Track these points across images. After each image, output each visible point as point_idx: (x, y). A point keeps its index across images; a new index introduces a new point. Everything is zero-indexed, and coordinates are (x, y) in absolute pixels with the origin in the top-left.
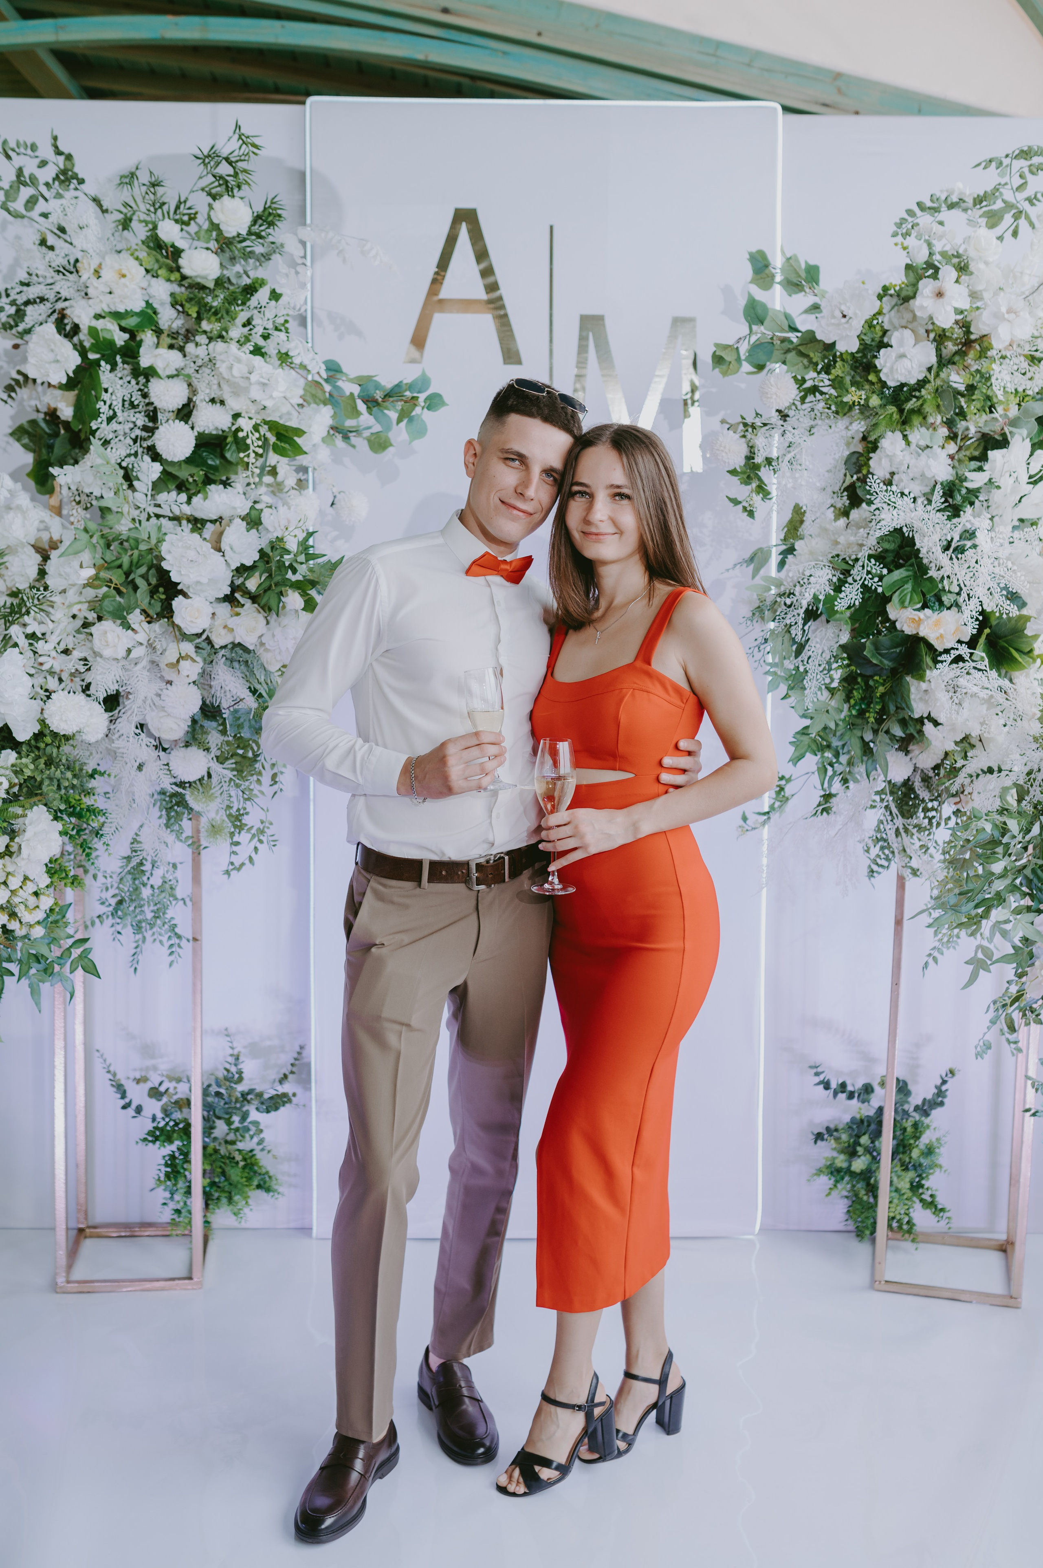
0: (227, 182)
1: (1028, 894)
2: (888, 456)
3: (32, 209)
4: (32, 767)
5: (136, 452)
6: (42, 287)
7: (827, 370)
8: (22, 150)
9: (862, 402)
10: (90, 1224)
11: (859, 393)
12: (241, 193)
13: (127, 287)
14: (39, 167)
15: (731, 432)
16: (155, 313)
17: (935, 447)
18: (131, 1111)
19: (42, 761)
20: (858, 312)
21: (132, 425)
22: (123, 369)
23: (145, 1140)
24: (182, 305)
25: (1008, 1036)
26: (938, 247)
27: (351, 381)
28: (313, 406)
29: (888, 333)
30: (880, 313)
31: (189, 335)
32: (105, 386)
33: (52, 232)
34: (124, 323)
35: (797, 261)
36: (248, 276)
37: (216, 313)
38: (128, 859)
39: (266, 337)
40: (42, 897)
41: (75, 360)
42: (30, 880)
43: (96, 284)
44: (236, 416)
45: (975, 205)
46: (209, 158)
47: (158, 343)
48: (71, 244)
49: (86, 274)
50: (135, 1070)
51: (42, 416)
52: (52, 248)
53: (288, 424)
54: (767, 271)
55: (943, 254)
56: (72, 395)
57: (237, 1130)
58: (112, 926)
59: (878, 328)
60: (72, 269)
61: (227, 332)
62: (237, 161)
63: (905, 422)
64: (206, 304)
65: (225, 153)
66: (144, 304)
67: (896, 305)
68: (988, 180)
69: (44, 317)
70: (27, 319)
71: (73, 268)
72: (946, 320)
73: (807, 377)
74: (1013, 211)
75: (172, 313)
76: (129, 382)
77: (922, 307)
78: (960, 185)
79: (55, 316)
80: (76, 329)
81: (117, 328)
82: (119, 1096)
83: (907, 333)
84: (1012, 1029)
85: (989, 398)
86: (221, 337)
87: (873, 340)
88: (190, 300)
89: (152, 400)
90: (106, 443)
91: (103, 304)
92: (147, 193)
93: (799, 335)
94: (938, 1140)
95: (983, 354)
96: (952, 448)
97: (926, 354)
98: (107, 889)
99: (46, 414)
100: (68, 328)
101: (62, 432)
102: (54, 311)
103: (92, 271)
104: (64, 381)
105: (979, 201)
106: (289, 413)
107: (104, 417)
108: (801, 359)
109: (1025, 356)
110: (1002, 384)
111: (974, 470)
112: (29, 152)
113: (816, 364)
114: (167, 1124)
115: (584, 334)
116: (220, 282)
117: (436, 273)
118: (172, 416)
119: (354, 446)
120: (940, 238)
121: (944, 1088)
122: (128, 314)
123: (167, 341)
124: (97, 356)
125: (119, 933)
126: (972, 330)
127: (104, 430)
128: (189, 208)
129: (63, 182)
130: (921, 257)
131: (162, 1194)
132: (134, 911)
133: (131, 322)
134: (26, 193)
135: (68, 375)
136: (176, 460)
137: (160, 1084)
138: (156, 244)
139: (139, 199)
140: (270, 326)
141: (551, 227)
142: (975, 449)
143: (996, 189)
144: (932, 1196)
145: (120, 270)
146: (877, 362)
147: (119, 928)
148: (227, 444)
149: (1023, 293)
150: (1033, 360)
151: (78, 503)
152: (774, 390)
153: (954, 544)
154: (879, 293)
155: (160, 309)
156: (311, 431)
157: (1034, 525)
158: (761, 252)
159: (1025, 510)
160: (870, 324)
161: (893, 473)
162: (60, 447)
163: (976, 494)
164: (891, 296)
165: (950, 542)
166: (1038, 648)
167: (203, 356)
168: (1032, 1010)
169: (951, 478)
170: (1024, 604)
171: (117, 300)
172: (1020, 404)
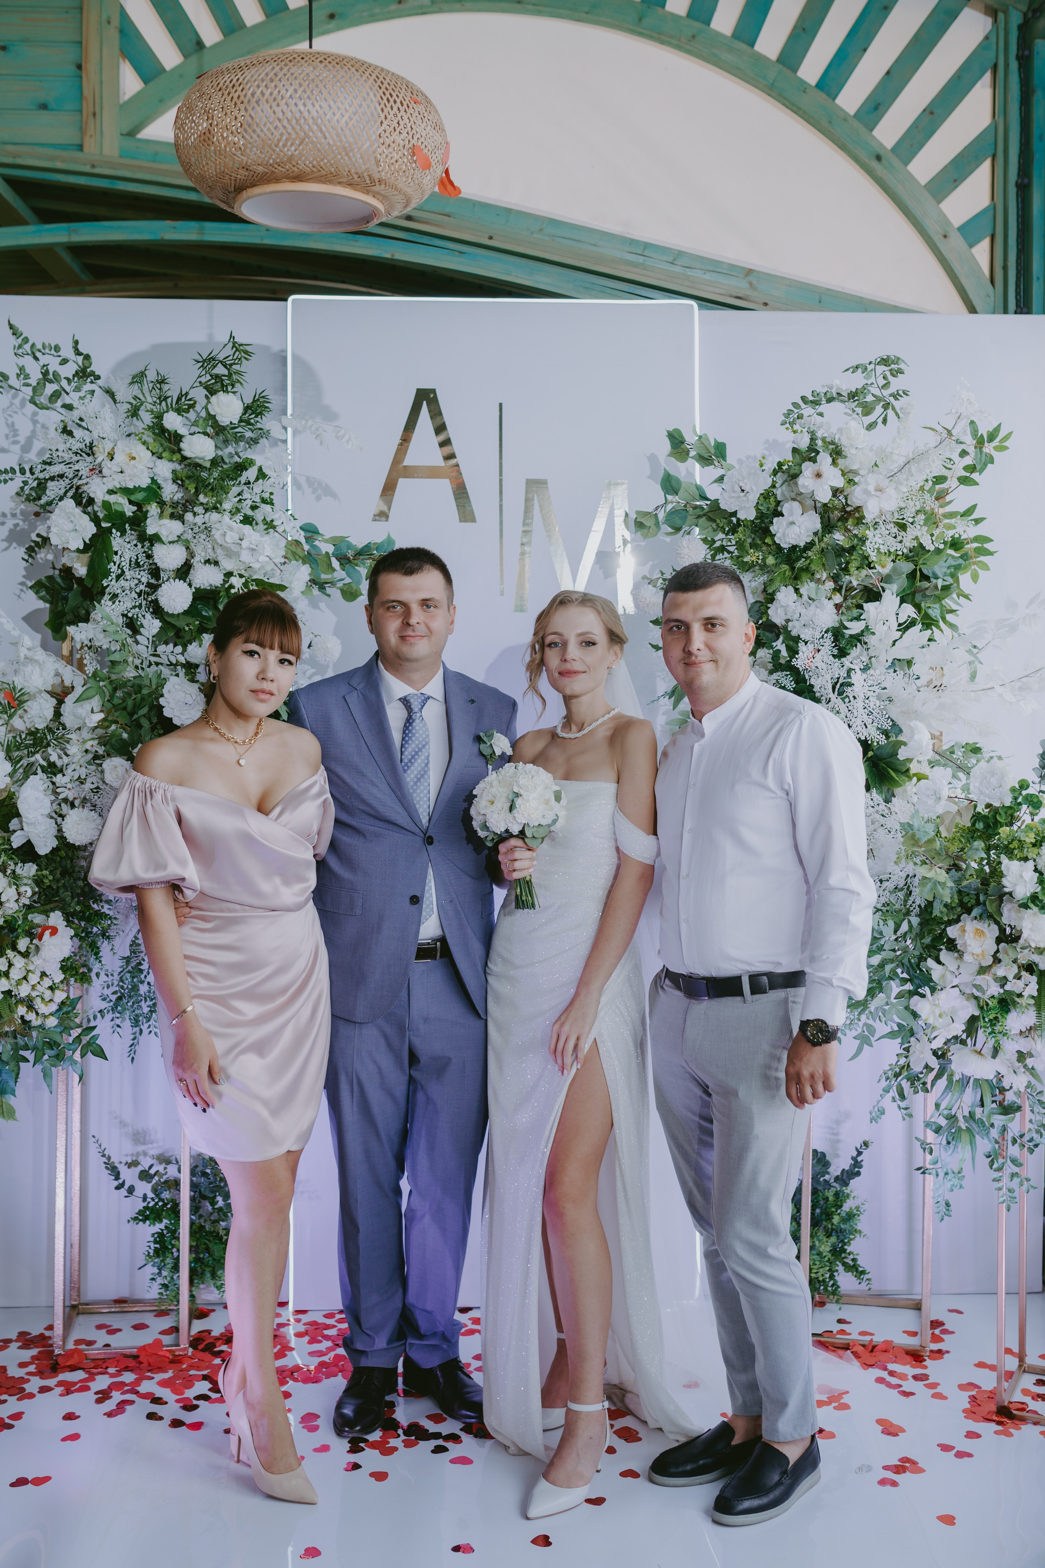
0: (222, 380)
1: (908, 980)
2: (782, 606)
3: (56, 402)
4: (51, 878)
5: (141, 604)
6: (62, 466)
7: (734, 530)
8: (47, 351)
9: (760, 562)
10: (82, 1301)
11: (756, 554)
12: (234, 390)
13: (135, 467)
14: (61, 364)
15: (650, 587)
16: (160, 487)
17: (823, 598)
18: (124, 1192)
19: (59, 872)
20: (754, 488)
21: (136, 582)
22: (131, 536)
23: (135, 1219)
24: (182, 481)
25: (899, 1103)
26: (819, 434)
27: (326, 541)
28: (294, 562)
29: (781, 504)
30: (773, 486)
31: (188, 505)
32: (115, 549)
33: (72, 420)
34: (133, 498)
35: (708, 440)
36: (239, 457)
37: (212, 490)
38: (128, 960)
39: (254, 508)
40: (56, 991)
41: (92, 529)
42: (47, 976)
43: (109, 466)
44: (229, 575)
45: (849, 399)
46: (208, 362)
47: (162, 512)
48: (88, 430)
49: (101, 457)
50: (127, 1155)
51: (57, 572)
52: (70, 434)
53: (271, 581)
54: (683, 446)
55: (824, 440)
56: (86, 557)
57: (220, 1209)
58: (112, 1020)
59: (772, 499)
60: (88, 450)
61: (221, 505)
62: (231, 365)
63: (795, 579)
64: (204, 481)
65: (221, 357)
66: (149, 481)
67: (786, 481)
68: (856, 381)
69: (63, 490)
70: (49, 493)
71: (90, 451)
72: (824, 496)
73: (716, 539)
74: (882, 403)
75: (175, 488)
77: (804, 486)
78: (837, 382)
79: (74, 490)
80: (91, 501)
81: (126, 502)
82: (113, 1178)
83: (796, 504)
84: (902, 1097)
85: (867, 558)
86: (216, 508)
87: (768, 510)
89: (156, 561)
90: (114, 597)
91: (115, 482)
92: (153, 388)
93: (708, 503)
94: (857, 1208)
95: (860, 521)
96: (838, 598)
97: (813, 522)
98: (108, 987)
99: (60, 570)
100: (84, 501)
101: (75, 586)
102: (71, 487)
103: (106, 454)
104: (81, 547)
105: (853, 396)
106: (272, 570)
107: (114, 575)
108: (711, 523)
109: (894, 522)
110: (876, 547)
111: (855, 619)
112: (53, 352)
113: (723, 528)
114: (157, 1204)
115: (529, 495)
116: (214, 462)
117: (400, 445)
118: (172, 574)
119: (328, 595)
120: (819, 427)
121: (859, 1159)
122: (137, 489)
123: (169, 511)
124: (109, 525)
125: (118, 1026)
126: (848, 502)
127: (112, 585)
128: (189, 400)
129: (82, 377)
130: (804, 443)
131: (151, 1270)
132: (132, 1006)
133: (139, 497)
134: (50, 388)
135: (85, 542)
136: (176, 613)
137: (151, 1167)
138: (159, 430)
139: (147, 394)
140: (258, 500)
141: (500, 405)
142: (858, 600)
143: (864, 388)
144: (853, 1260)
145: (131, 453)
146: (771, 528)
147: (118, 1022)
148: (220, 598)
149: (891, 471)
150: (903, 527)
151: (90, 648)
152: (686, 551)
153: (841, 681)
154: (775, 470)
155: (163, 484)
156: (292, 586)
157: (909, 663)
158: (677, 431)
159: (901, 652)
160: (766, 496)
161: (788, 621)
162: (73, 599)
163: (857, 639)
164: (783, 472)
165: (838, 678)
166: (914, 768)
167: (200, 524)
168: (919, 1079)
169: (837, 625)
170: (901, 731)
171: (128, 479)
172: (894, 561)
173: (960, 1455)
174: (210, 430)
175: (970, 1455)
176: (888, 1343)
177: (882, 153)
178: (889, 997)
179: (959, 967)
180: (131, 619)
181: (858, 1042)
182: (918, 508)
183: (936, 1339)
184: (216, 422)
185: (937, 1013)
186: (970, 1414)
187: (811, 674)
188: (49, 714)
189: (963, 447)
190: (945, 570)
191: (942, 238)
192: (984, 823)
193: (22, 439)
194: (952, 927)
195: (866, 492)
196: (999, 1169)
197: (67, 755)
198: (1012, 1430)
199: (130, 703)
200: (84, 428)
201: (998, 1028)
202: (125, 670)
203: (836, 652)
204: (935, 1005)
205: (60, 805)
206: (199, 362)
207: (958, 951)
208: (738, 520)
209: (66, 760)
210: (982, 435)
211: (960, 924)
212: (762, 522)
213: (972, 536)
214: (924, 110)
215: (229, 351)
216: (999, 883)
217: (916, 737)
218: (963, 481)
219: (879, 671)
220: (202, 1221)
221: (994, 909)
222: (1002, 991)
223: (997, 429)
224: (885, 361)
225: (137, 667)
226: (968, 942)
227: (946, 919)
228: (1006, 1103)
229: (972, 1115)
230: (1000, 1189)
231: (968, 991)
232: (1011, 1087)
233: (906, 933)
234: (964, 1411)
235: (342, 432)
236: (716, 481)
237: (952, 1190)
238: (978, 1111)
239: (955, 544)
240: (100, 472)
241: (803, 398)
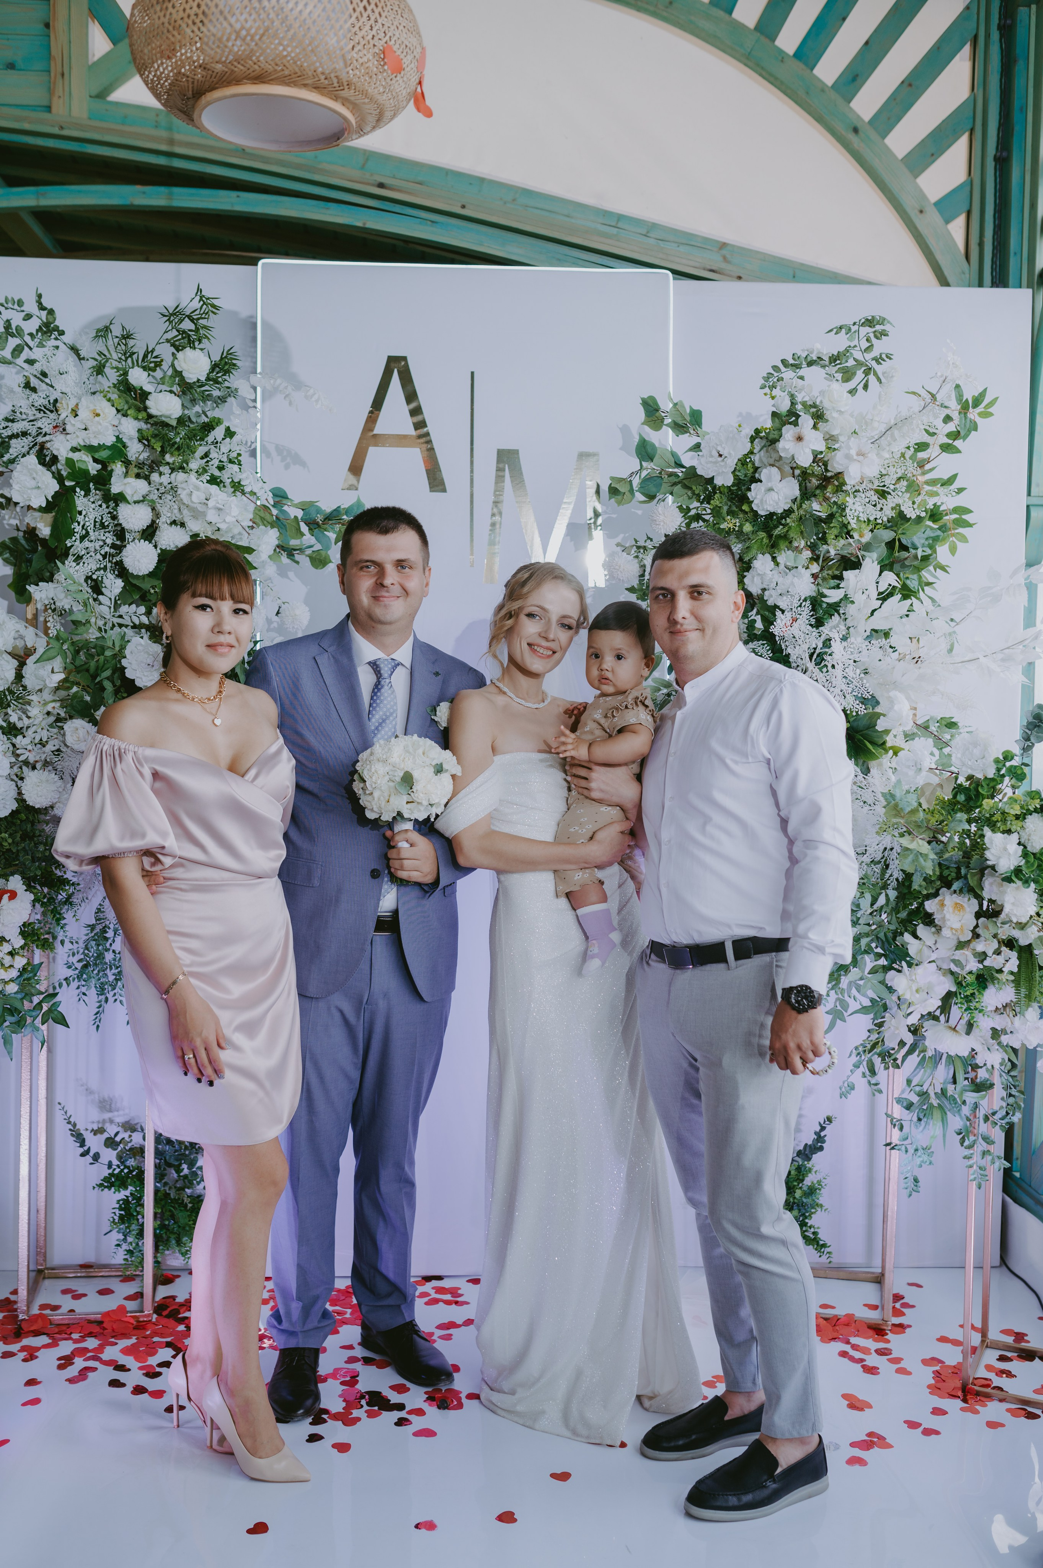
0: (189, 336)
1: (883, 955)
2: (759, 574)
3: (19, 356)
4: (9, 842)
5: (105, 567)
6: (25, 423)
7: (708, 499)
8: (10, 305)
9: (737, 529)
10: (48, 1266)
11: (734, 521)
12: (201, 346)
13: (100, 424)
15: (625, 554)
16: (125, 446)
17: (800, 567)
18: (89, 1159)
19: (18, 835)
20: (732, 453)
21: (101, 543)
22: (96, 495)
23: (100, 1185)
24: (148, 440)
25: (869, 1078)
26: (799, 399)
27: (296, 506)
28: (262, 527)
29: (759, 470)
30: (751, 452)
31: (154, 465)
32: (79, 509)
33: (35, 376)
34: (97, 456)
35: (684, 407)
36: (207, 416)
37: (178, 449)
38: (92, 927)
39: (221, 468)
40: (17, 957)
41: (55, 486)
42: (6, 940)
43: (73, 422)
45: (830, 363)
46: (174, 315)
47: (127, 472)
48: (52, 387)
49: (65, 413)
50: (93, 1122)
51: (21, 534)
52: (34, 390)
54: (657, 414)
55: (804, 404)
56: (49, 517)
57: (186, 1177)
58: (78, 988)
59: (750, 465)
60: (51, 407)
61: (187, 464)
62: (198, 319)
63: (773, 547)
64: (170, 440)
65: (188, 311)
66: (114, 439)
67: (764, 446)
68: (839, 343)
69: (26, 449)
70: (11, 451)
71: (53, 407)
72: (805, 460)
73: (691, 507)
74: (864, 368)
75: (140, 447)
76: (100, 506)
77: (785, 449)
78: (817, 346)
79: (37, 447)
80: (55, 459)
81: (91, 460)
82: (78, 1145)
83: (774, 470)
84: (873, 1072)
85: (845, 526)
86: (182, 468)
87: (746, 476)
88: (155, 436)
89: (121, 521)
90: (78, 559)
91: (80, 439)
92: (119, 344)
93: (684, 470)
94: (819, 1182)
95: (839, 489)
96: (815, 568)
97: (792, 489)
98: (74, 955)
99: (25, 532)
100: (48, 459)
101: (39, 547)
102: (36, 444)
103: (70, 410)
104: (44, 505)
105: (834, 359)
106: (240, 534)
107: (78, 536)
108: (686, 491)
109: (874, 490)
110: (856, 514)
111: (834, 588)
112: (16, 307)
113: (699, 496)
114: (122, 1171)
115: (501, 466)
116: (181, 421)
117: (371, 412)
118: (137, 535)
119: (297, 562)
120: (800, 391)
121: (822, 1134)
122: (101, 447)
123: (134, 471)
124: (73, 483)
125: (84, 994)
126: (829, 468)
127: (78, 547)
128: (156, 357)
129: (45, 333)
130: (784, 406)
131: (116, 1236)
132: (98, 974)
133: (103, 455)
134: (13, 342)
135: (47, 500)
136: (140, 574)
137: (117, 1134)
138: (125, 387)
139: (112, 349)
140: (225, 459)
141: (472, 373)
142: (837, 570)
143: (846, 351)
144: (814, 1233)
145: (95, 410)
146: (749, 494)
147: (84, 989)
149: (873, 437)
150: (883, 494)
151: (54, 610)
152: (662, 518)
153: (818, 651)
154: (752, 436)
155: (128, 443)
156: (260, 549)
157: (887, 635)
158: (652, 398)
159: (878, 622)
160: (743, 462)
161: (764, 590)
162: (37, 561)
163: (834, 608)
164: (761, 438)
165: (815, 649)
166: (890, 741)
167: (166, 484)
168: (890, 1055)
169: (814, 594)
170: (878, 703)
171: (91, 436)
172: (872, 531)
173: (928, 1432)
174: (176, 388)
175: (937, 1433)
176: (850, 1317)
177: (859, 125)
178: (863, 972)
179: (936, 942)
180: (96, 581)
181: (831, 1017)
182: (899, 475)
183: (897, 1313)
184: (182, 378)
185: (914, 988)
186: (935, 1389)
187: (787, 643)
188: (11, 675)
189: (947, 412)
190: (923, 541)
191: (918, 213)
192: (966, 795)
194: (930, 901)
195: (848, 457)
196: (970, 1147)
197: (29, 717)
198: (978, 1407)
199: (93, 664)
200: (47, 384)
201: (973, 1005)
202: (87, 632)
203: (813, 621)
204: (912, 980)
205: (21, 768)
206: (164, 316)
207: (935, 926)
208: (714, 487)
209: (26, 722)
210: (967, 400)
211: (939, 898)
212: (739, 489)
213: (951, 507)
214: (903, 82)
215: (196, 304)
216: (982, 856)
217: (896, 707)
218: (946, 448)
219: (858, 639)
220: (167, 1188)
221: (975, 883)
222: (981, 966)
223: (983, 394)
224: (869, 322)
225: (100, 629)
226: (947, 916)
227: (925, 892)
228: (978, 1080)
229: (943, 1092)
230: (971, 1167)
231: (945, 966)
232: (985, 1064)
233: (882, 907)
234: (929, 1387)
235: (312, 391)
236: (691, 450)
237: (921, 1166)
238: (950, 1088)
239: (935, 515)
240: (64, 430)
241: (783, 362)
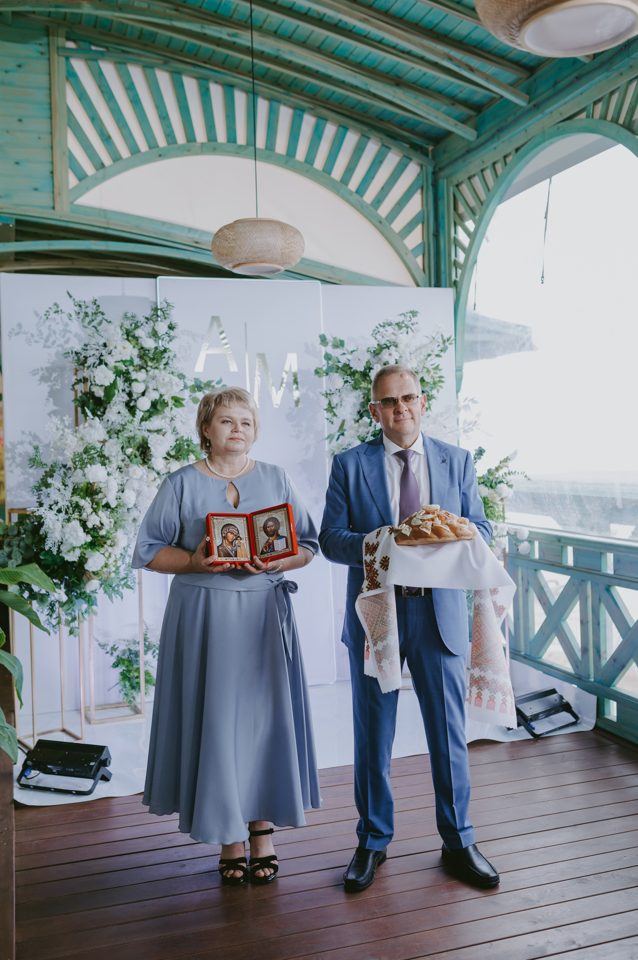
3: (90, 325)
9: (366, 387)
11: (365, 384)
13: (125, 352)
16: (133, 359)
22: (124, 380)
24: (141, 356)
26: (387, 339)
27: (191, 380)
34: (124, 364)
35: (337, 338)
43: (115, 351)
44: (162, 395)
45: (396, 325)
48: (102, 336)
49: (111, 348)
54: (326, 341)
55: (390, 342)
61: (159, 366)
62: (165, 311)
66: (130, 357)
67: (375, 356)
71: (104, 345)
73: (345, 378)
74: (407, 327)
75: (138, 359)
77: (385, 358)
78: (391, 319)
86: (156, 368)
87: (368, 367)
89: (132, 390)
91: (118, 358)
93: (341, 363)
103: (113, 346)
104: (105, 385)
107: (115, 396)
108: (343, 372)
113: (350, 375)
115: (258, 360)
116: (154, 349)
118: (141, 395)
120: (388, 336)
122: (126, 361)
129: (96, 314)
130: (382, 342)
134: (88, 319)
135: (110, 383)
141: (245, 323)
143: (402, 321)
145: (124, 346)
146: (369, 374)
148: (161, 404)
158: (324, 335)
160: (368, 362)
171: (123, 356)
174: (153, 336)
182: (423, 366)
184: (156, 334)
189: (438, 343)
190: (428, 388)
191: (405, 254)
193: (45, 336)
195: (406, 360)
206: (150, 309)
208: (357, 371)
210: (445, 339)
212: (366, 372)
213: (438, 376)
214: (397, 203)
215: (163, 305)
218: (438, 356)
223: (450, 337)
224: (412, 312)
236: (342, 355)
240: (111, 354)
241: (380, 325)
